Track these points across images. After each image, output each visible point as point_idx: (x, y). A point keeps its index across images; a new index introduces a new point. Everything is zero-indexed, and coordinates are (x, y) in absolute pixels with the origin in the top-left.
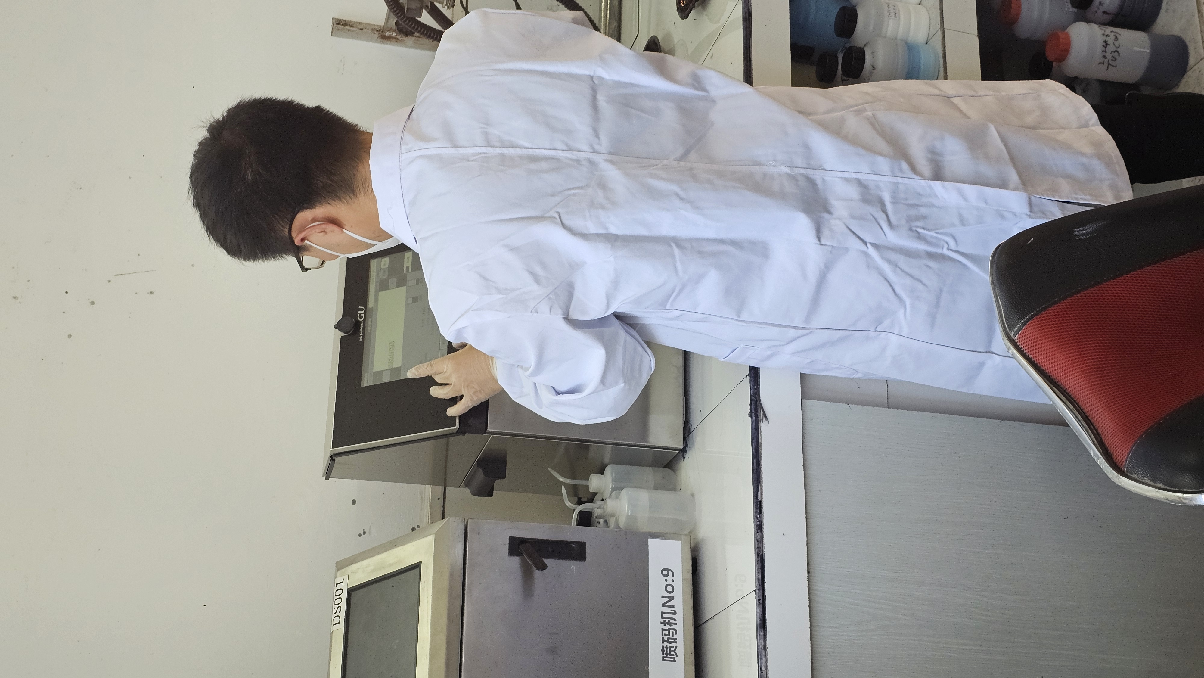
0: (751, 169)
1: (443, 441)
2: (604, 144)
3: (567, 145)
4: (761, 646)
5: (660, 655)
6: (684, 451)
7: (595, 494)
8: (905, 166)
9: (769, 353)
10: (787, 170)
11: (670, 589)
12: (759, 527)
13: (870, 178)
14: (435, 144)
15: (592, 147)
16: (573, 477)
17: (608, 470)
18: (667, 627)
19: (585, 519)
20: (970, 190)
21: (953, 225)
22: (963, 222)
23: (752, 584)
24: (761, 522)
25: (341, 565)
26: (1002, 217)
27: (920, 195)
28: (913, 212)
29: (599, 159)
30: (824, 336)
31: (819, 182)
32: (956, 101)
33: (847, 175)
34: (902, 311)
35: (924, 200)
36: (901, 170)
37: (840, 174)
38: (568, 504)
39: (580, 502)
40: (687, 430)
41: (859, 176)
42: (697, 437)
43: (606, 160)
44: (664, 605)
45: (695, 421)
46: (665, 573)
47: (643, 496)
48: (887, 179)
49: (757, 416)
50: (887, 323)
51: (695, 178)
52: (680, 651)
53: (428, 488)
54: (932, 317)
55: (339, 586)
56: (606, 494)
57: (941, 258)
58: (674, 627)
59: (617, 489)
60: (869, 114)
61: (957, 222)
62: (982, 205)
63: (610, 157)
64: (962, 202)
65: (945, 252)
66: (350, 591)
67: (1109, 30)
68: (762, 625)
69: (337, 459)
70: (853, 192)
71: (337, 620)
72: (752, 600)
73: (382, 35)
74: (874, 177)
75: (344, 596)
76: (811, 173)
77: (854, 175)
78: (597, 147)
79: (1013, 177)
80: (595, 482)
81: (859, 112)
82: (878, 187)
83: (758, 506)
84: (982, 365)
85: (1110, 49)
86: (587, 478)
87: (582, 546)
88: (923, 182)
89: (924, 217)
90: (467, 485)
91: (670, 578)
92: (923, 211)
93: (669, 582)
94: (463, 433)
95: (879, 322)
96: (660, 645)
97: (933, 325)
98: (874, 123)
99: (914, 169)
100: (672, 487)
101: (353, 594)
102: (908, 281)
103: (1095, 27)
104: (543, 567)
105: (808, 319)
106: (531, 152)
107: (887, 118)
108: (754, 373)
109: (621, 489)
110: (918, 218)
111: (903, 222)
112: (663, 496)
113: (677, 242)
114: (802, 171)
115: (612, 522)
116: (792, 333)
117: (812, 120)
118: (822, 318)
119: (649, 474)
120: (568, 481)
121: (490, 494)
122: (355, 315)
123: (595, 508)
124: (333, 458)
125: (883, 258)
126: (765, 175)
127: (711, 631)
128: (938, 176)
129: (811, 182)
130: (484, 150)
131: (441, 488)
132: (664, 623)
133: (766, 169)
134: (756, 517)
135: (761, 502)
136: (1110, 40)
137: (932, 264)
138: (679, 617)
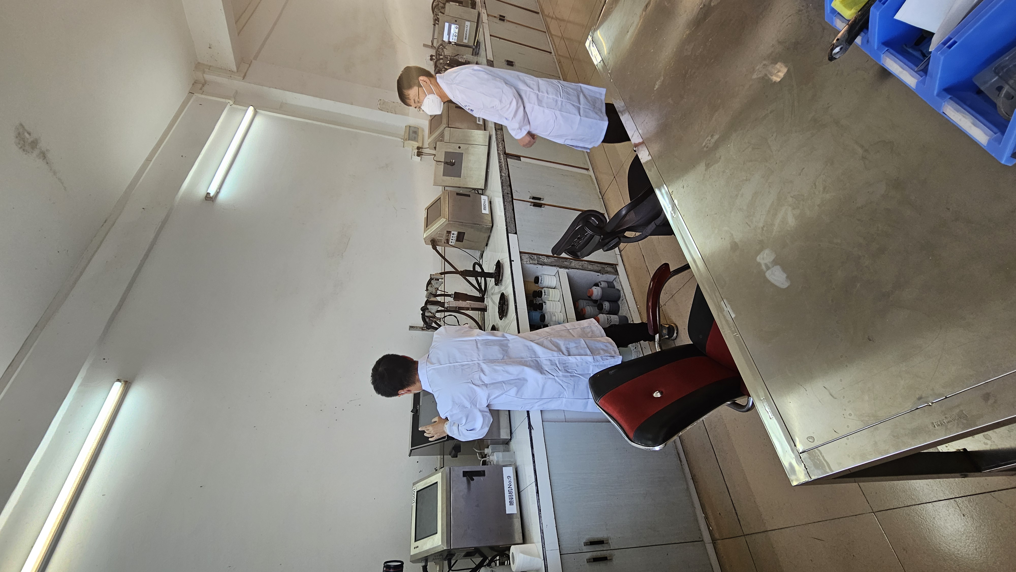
0: (521, 359)
1: (443, 443)
2: (481, 358)
3: (471, 360)
4: (538, 499)
5: (509, 503)
6: (511, 439)
7: (486, 454)
8: (561, 353)
9: (531, 407)
10: (530, 359)
11: (510, 482)
12: (534, 462)
13: (552, 358)
14: (435, 365)
15: (478, 359)
16: (480, 450)
17: (490, 447)
18: (510, 494)
19: (484, 463)
20: (578, 357)
21: (575, 367)
22: (577, 366)
23: (534, 480)
24: (534, 460)
25: (414, 484)
26: (587, 363)
27: (565, 360)
28: (564, 365)
29: (480, 362)
30: (546, 400)
31: (539, 361)
32: (570, 331)
33: (546, 358)
34: (565, 392)
35: (567, 362)
36: (560, 354)
37: (544, 358)
38: (479, 458)
39: (482, 458)
40: (511, 433)
41: (549, 358)
42: (514, 435)
43: (482, 362)
44: (509, 488)
45: (513, 431)
46: (508, 477)
47: (500, 454)
48: (557, 358)
49: (530, 429)
50: (562, 395)
51: (506, 363)
52: (515, 502)
53: (439, 456)
54: (573, 392)
55: (414, 491)
56: (490, 454)
57: (574, 376)
58: (512, 494)
59: (493, 452)
60: (550, 339)
61: (576, 366)
62: (582, 361)
63: (483, 361)
64: (576, 361)
65: (575, 374)
66: (417, 492)
67: (608, 315)
68: (538, 492)
69: (412, 451)
70: (548, 363)
71: (413, 502)
72: (534, 484)
73: (422, 329)
74: (554, 358)
75: (416, 494)
76: (537, 359)
77: (548, 358)
78: (479, 359)
79: (589, 352)
80: (486, 451)
81: (547, 339)
82: (555, 360)
83: (533, 455)
84: (587, 402)
85: (609, 320)
86: (484, 450)
87: (484, 471)
88: (566, 357)
89: (568, 366)
90: (450, 455)
91: (510, 479)
92: (567, 364)
93: (510, 480)
94: (448, 440)
95: (560, 395)
96: (509, 500)
97: (574, 394)
98: (551, 341)
99: (563, 354)
100: (508, 450)
101: (418, 493)
102: (566, 384)
103: (605, 315)
104: (473, 480)
105: (541, 396)
106: (462, 363)
107: (556, 340)
108: (528, 412)
109: (494, 452)
110: (566, 367)
111: (563, 368)
112: (507, 453)
113: (503, 382)
114: (534, 359)
115: (492, 462)
116: (537, 400)
117: (535, 343)
118: (545, 396)
119: (501, 447)
120: (479, 451)
121: (457, 457)
122: (416, 408)
123: (487, 459)
124: (411, 451)
125: (559, 379)
126: (525, 361)
127: (522, 494)
128: (569, 355)
129: (536, 361)
130: (449, 365)
131: (443, 456)
132: (509, 493)
133: (525, 359)
134: (533, 459)
135: (534, 454)
136: (609, 318)
137: (572, 378)
138: (513, 491)
